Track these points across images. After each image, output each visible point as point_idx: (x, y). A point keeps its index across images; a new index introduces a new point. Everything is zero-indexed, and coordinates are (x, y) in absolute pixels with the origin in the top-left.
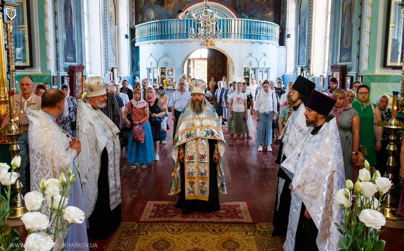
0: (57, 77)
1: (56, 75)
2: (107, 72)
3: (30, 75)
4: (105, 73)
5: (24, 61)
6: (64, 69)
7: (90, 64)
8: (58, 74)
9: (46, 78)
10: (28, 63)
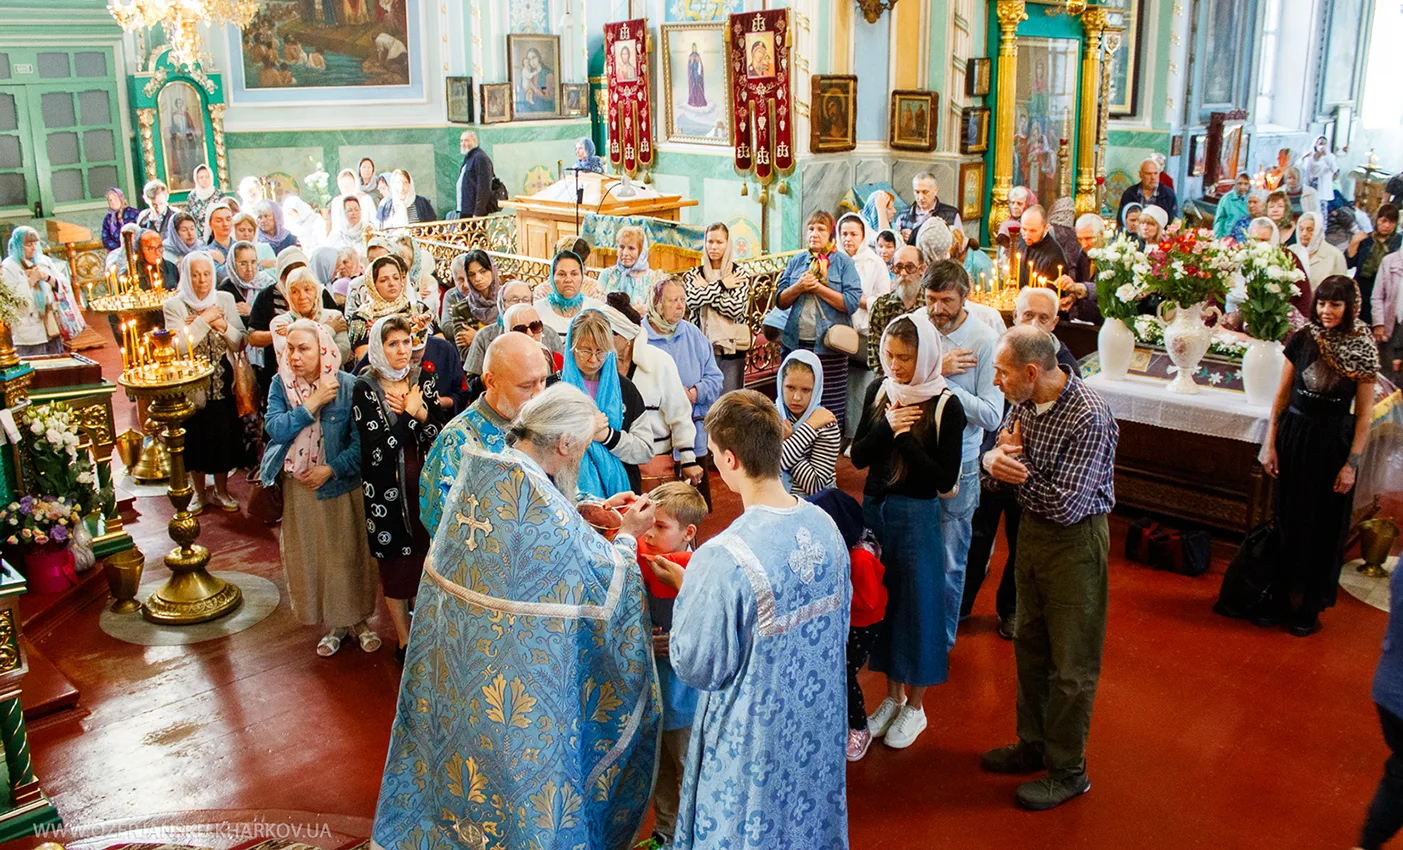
0: (1181, 137)
1: (1180, 133)
2: (1318, 117)
3: (1129, 132)
4: (1309, 120)
5: (1122, 102)
6: (1201, 118)
7: (1273, 97)
8: (1185, 131)
9: (1159, 140)
10: (1127, 109)
